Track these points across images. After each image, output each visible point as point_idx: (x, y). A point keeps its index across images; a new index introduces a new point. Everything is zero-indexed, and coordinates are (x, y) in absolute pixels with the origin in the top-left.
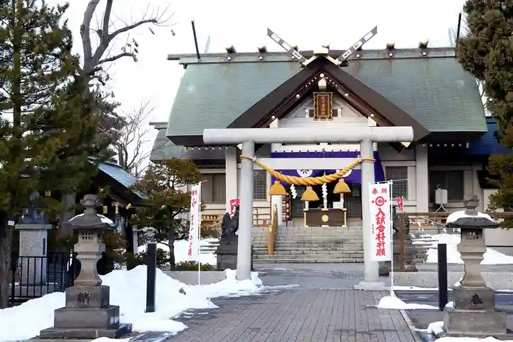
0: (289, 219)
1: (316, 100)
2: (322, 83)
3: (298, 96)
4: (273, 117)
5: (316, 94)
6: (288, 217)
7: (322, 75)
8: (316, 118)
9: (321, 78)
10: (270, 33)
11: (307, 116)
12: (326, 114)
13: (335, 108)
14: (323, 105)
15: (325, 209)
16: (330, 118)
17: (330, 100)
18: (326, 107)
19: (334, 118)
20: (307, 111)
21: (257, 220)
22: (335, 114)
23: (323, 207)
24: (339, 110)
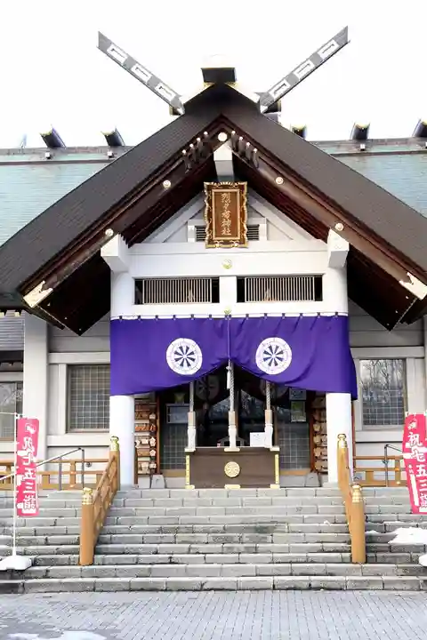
0: (155, 471)
1: (210, 202)
2: (223, 155)
3: (167, 184)
4: (109, 232)
5: (210, 188)
6: (153, 466)
7: (222, 137)
8: (211, 241)
9: (219, 143)
10: (104, 44)
11: (192, 239)
12: (234, 233)
13: (254, 221)
14: (226, 214)
15: (233, 447)
16: (242, 242)
17: (242, 200)
18: (233, 218)
19: (252, 243)
20: (191, 228)
21: (83, 473)
22: (253, 233)
23: (227, 444)
24: (263, 228)
